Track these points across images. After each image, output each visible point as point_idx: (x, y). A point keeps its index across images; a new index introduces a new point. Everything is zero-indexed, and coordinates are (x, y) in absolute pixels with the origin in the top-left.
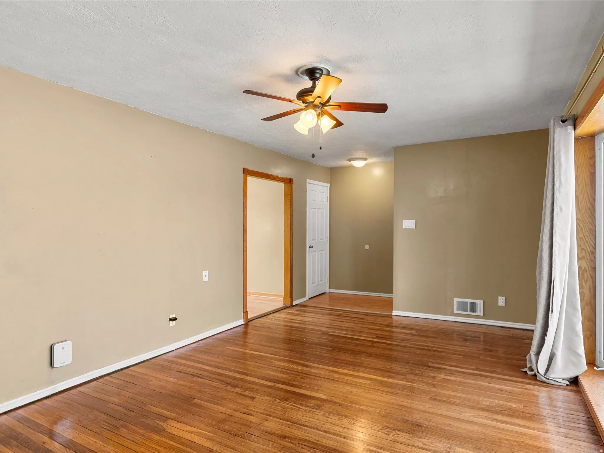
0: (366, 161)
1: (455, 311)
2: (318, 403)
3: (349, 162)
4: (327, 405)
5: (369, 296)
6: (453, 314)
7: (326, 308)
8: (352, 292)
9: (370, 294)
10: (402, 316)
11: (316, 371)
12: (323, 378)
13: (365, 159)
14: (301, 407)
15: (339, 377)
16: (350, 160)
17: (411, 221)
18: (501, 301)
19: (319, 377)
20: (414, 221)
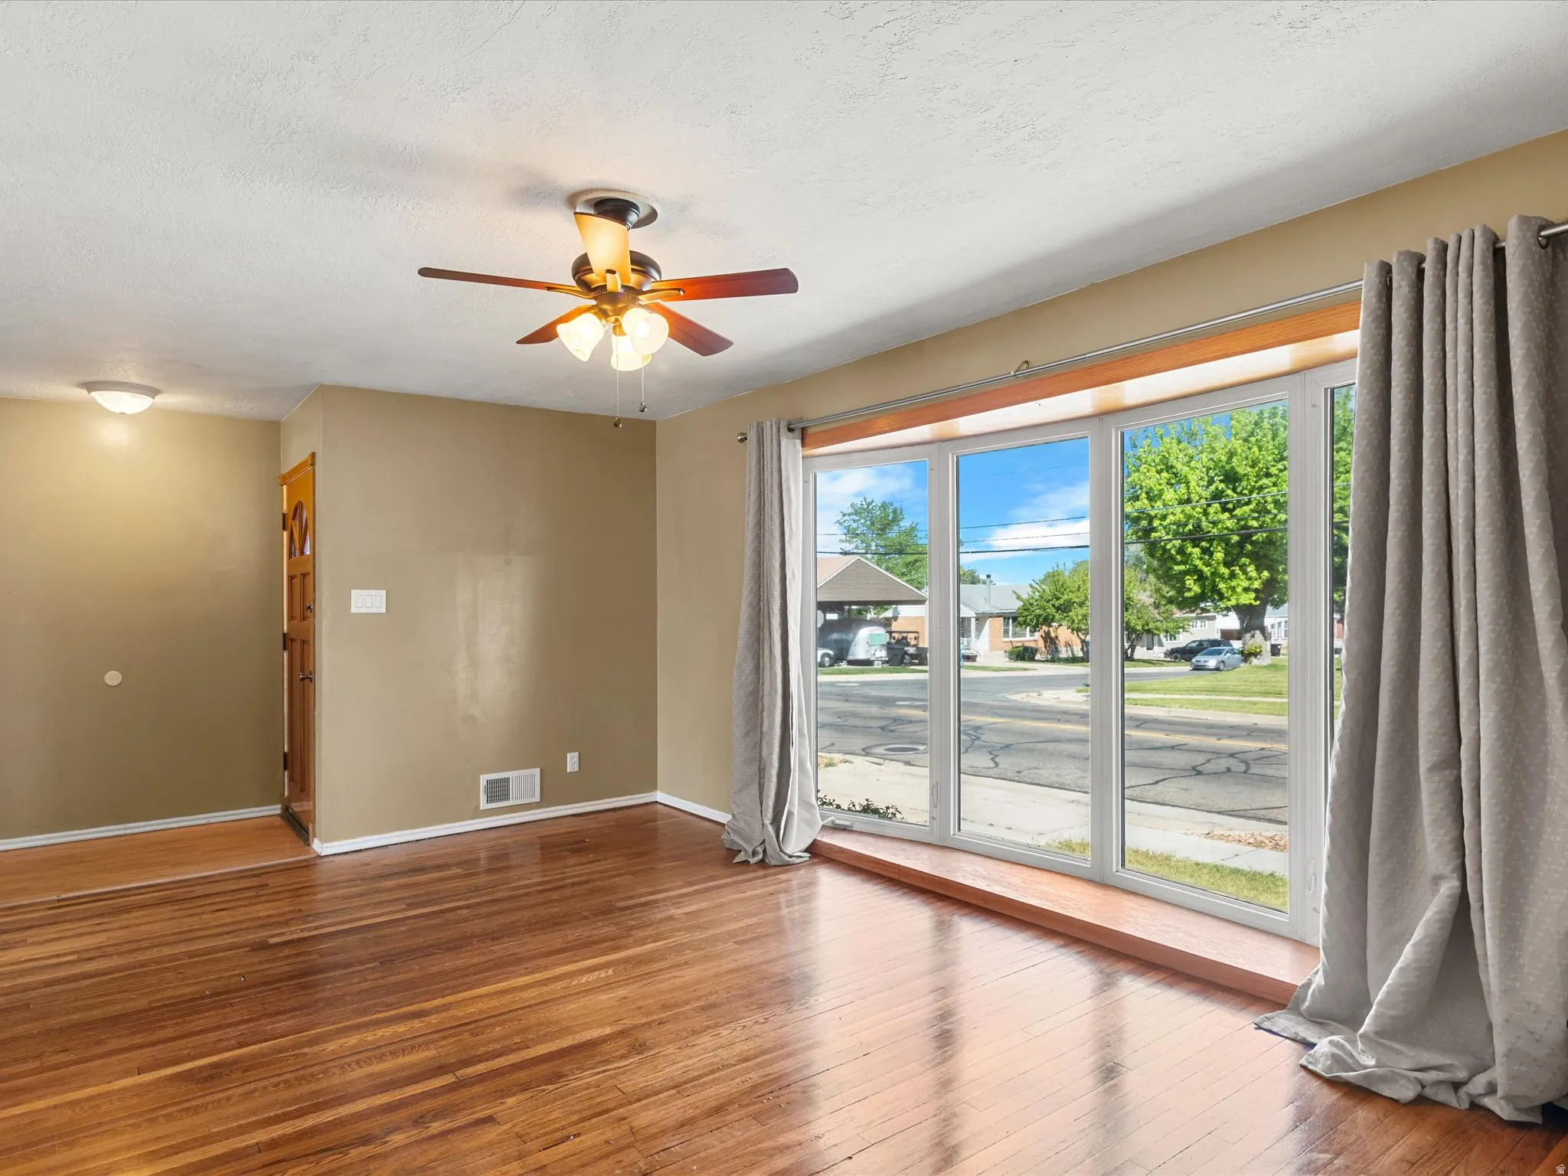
0: (153, 397)
1: (484, 805)
3: (84, 392)
5: (126, 835)
6: (478, 814)
7: (59, 901)
8: (64, 837)
9: (125, 829)
10: (352, 852)
13: (153, 392)
16: (91, 386)
17: (374, 592)
18: (572, 762)
20: (384, 593)
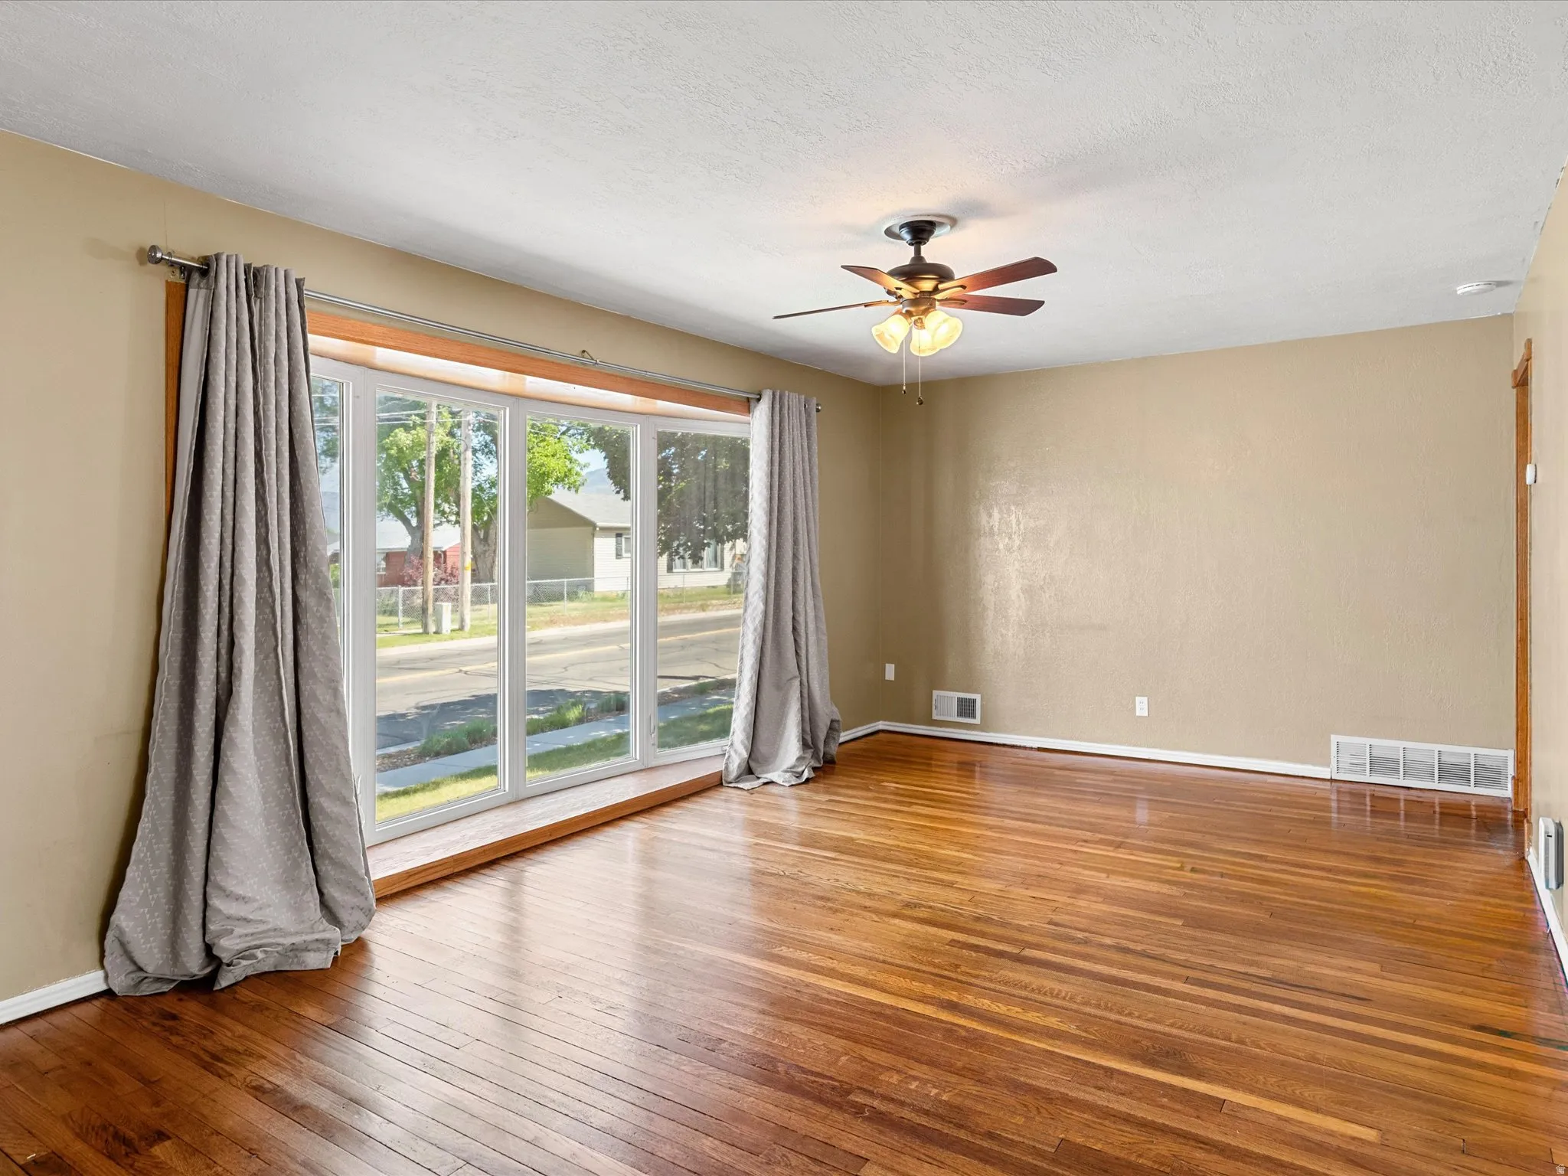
2: (908, 912)
4: (892, 908)
11: (916, 985)
12: (897, 965)
14: (943, 906)
15: (852, 968)
19: (908, 968)
